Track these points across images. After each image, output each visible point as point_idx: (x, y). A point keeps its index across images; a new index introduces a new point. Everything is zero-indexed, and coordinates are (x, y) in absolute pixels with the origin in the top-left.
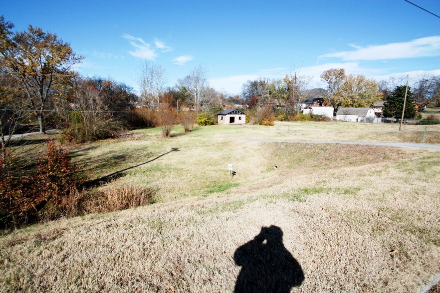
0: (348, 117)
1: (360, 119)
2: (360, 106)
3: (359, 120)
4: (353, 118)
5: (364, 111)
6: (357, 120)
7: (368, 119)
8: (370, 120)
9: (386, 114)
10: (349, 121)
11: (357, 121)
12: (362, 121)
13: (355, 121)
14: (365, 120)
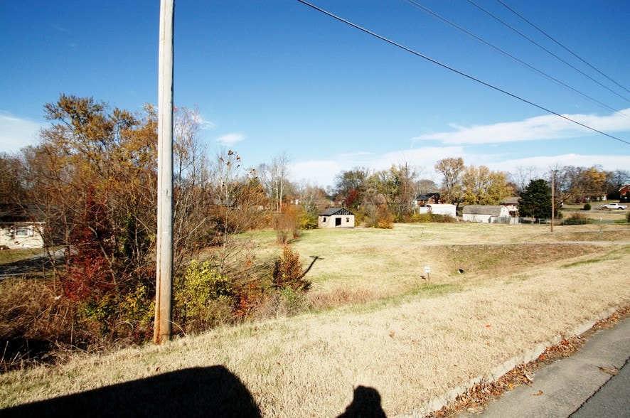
0: (478, 217)
1: (493, 219)
2: (488, 203)
3: (492, 221)
4: (484, 218)
5: (496, 210)
6: (489, 220)
7: (502, 219)
8: (505, 221)
9: (523, 214)
10: (480, 221)
11: (490, 222)
12: (495, 222)
13: (488, 222)
14: (500, 221)
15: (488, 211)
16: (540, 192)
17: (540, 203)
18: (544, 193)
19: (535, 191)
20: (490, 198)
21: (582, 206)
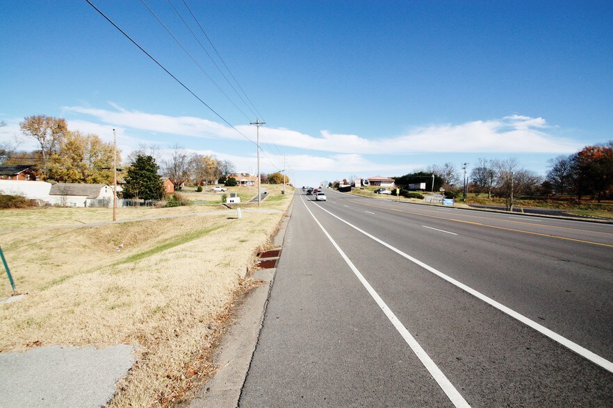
0: (70, 200)
1: (89, 202)
2: (95, 181)
3: (88, 204)
4: (79, 201)
5: (95, 190)
6: (85, 203)
7: (100, 201)
8: (104, 204)
9: (126, 195)
10: (73, 205)
11: (85, 206)
12: (92, 205)
13: (83, 205)
14: (96, 204)
15: (83, 191)
16: (148, 170)
17: (147, 182)
18: (152, 171)
19: (142, 168)
20: (96, 175)
21: (196, 189)
